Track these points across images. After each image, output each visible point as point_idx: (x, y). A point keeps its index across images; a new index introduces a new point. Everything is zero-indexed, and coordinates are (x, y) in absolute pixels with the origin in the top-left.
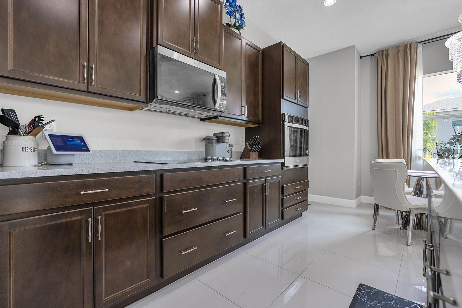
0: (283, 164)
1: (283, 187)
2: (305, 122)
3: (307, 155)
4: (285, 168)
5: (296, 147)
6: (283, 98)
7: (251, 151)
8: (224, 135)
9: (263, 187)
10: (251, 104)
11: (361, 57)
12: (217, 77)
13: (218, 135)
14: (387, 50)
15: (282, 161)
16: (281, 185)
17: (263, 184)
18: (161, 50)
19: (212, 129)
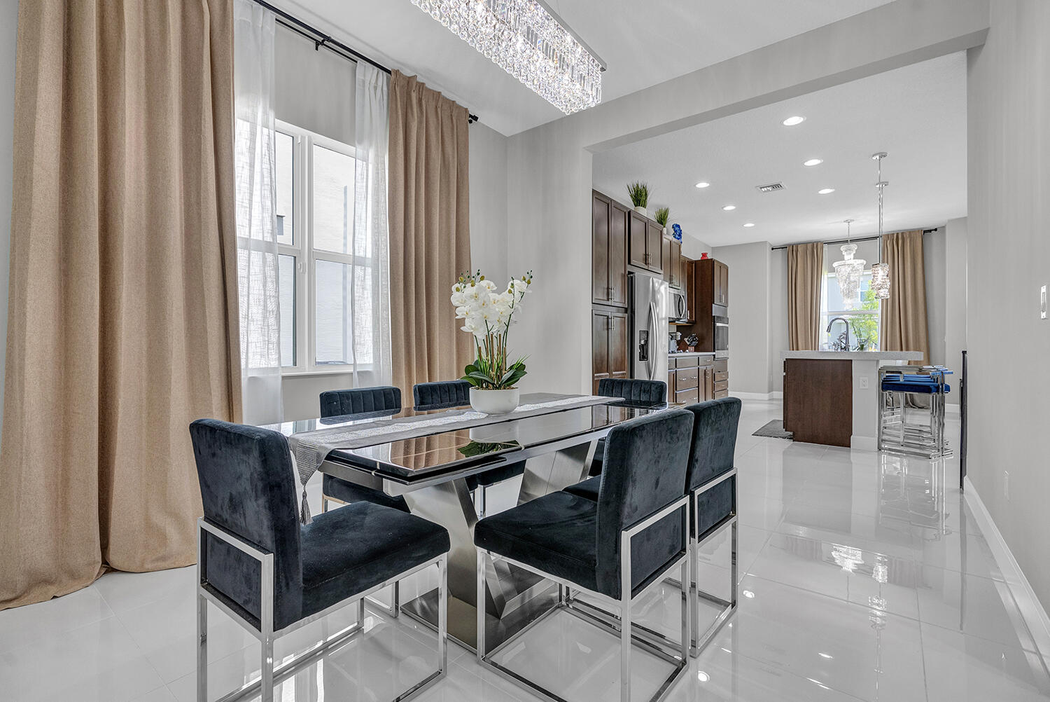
0: (714, 355)
1: (714, 374)
4: (716, 360)
6: (714, 303)
7: (689, 345)
10: (689, 307)
11: (773, 249)
14: (797, 246)
15: (714, 353)
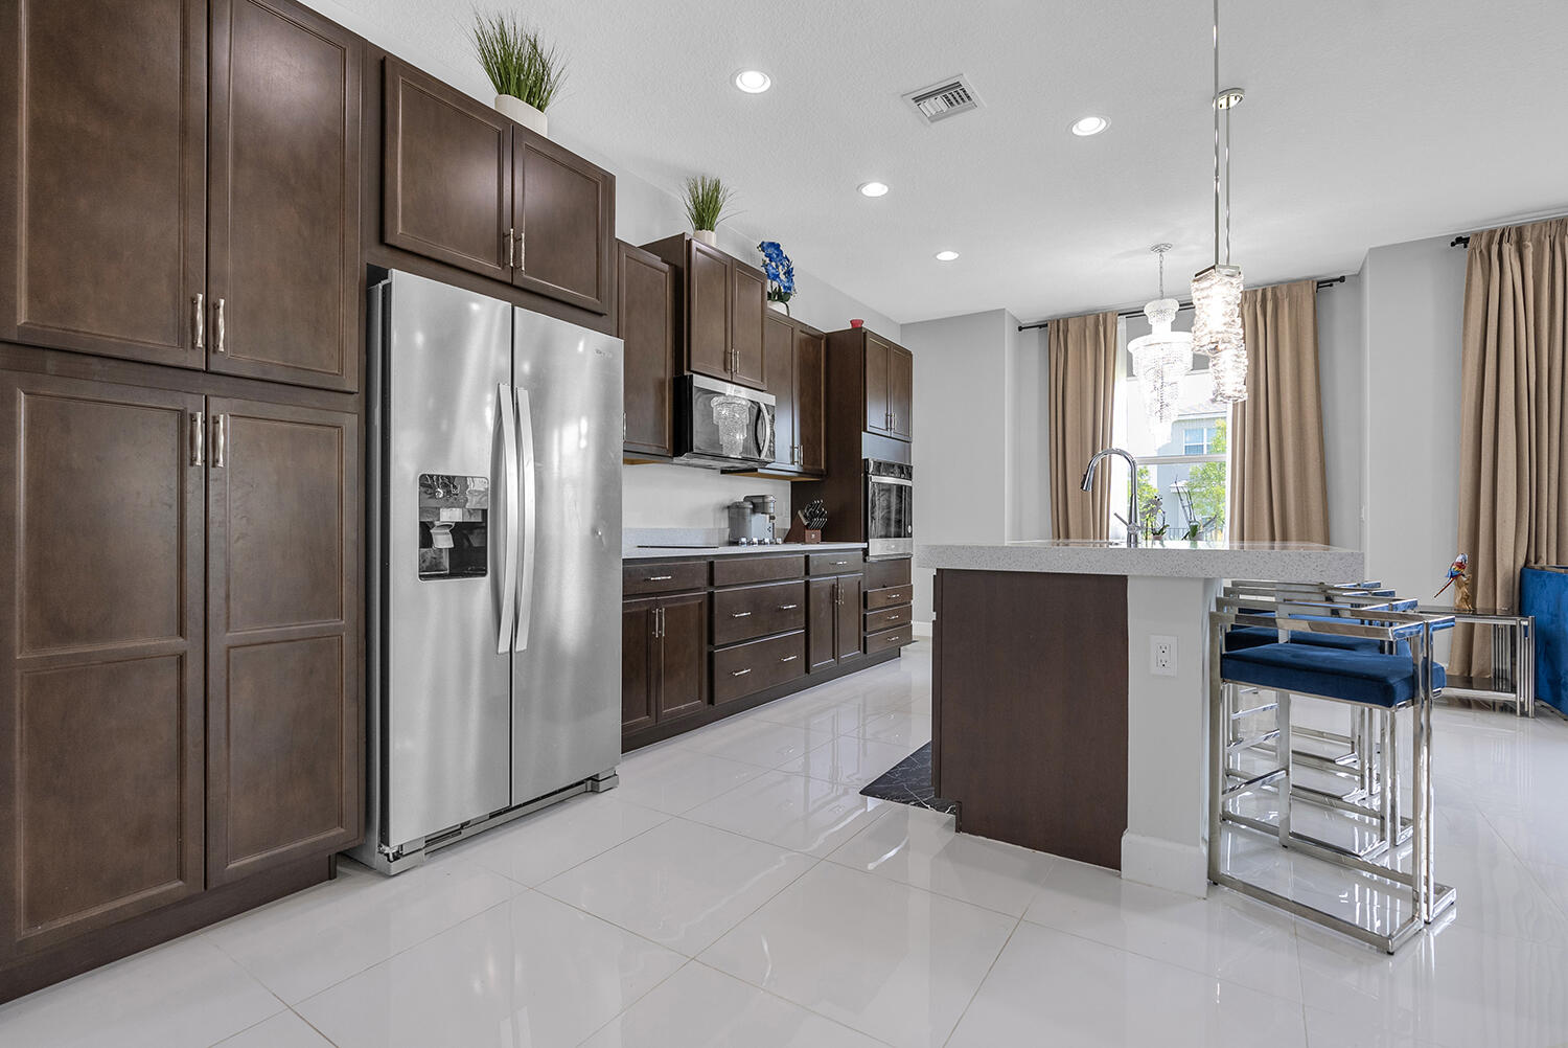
0: (866, 552)
1: (865, 594)
2: (906, 471)
3: (910, 535)
4: (870, 559)
5: (889, 519)
6: (865, 430)
7: (807, 527)
8: (766, 500)
9: (834, 592)
10: (808, 439)
11: (1020, 329)
12: (763, 406)
13: (755, 501)
14: (1066, 321)
15: (865, 545)
16: (862, 591)
17: (833, 586)
18: (699, 381)
19: (741, 489)
